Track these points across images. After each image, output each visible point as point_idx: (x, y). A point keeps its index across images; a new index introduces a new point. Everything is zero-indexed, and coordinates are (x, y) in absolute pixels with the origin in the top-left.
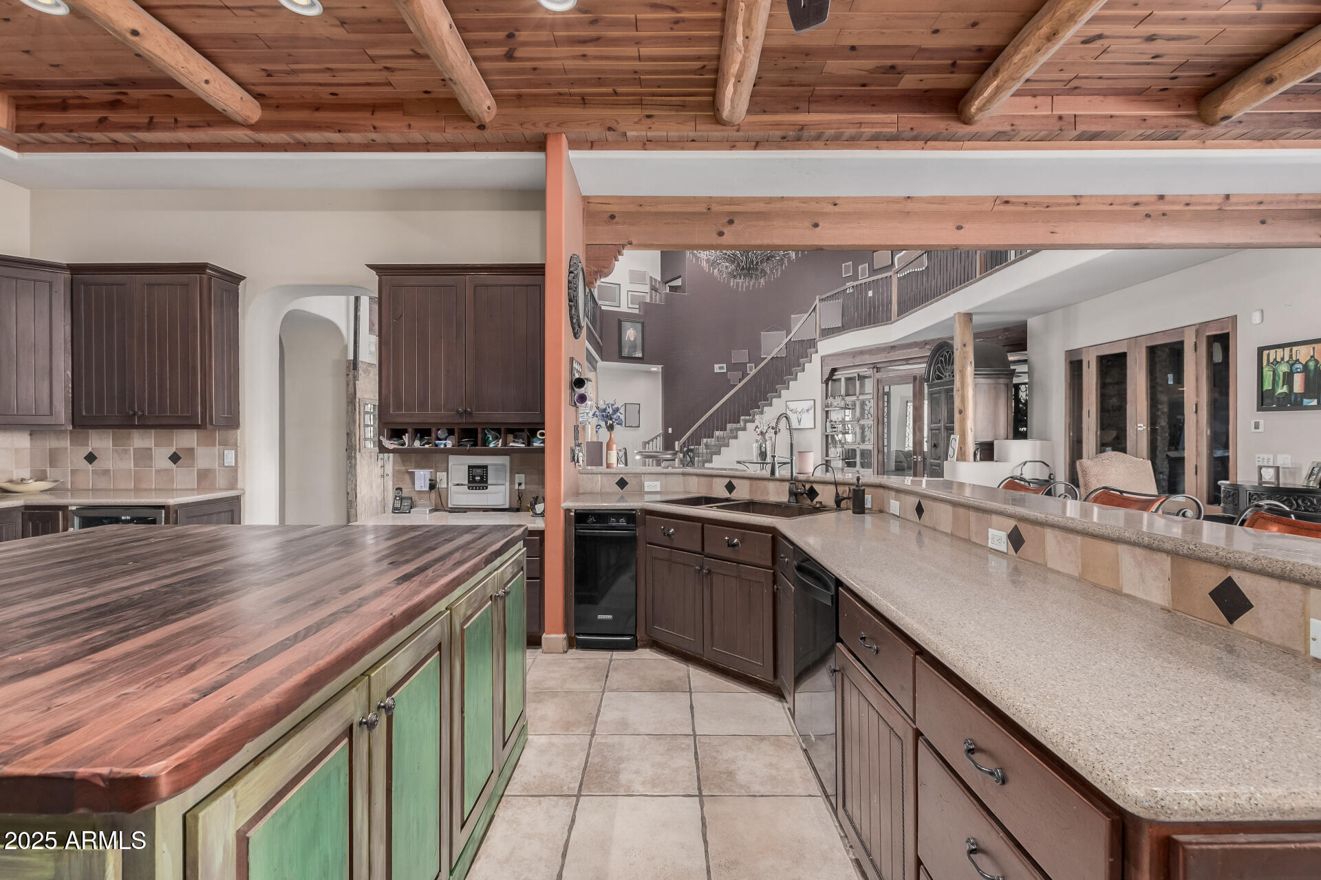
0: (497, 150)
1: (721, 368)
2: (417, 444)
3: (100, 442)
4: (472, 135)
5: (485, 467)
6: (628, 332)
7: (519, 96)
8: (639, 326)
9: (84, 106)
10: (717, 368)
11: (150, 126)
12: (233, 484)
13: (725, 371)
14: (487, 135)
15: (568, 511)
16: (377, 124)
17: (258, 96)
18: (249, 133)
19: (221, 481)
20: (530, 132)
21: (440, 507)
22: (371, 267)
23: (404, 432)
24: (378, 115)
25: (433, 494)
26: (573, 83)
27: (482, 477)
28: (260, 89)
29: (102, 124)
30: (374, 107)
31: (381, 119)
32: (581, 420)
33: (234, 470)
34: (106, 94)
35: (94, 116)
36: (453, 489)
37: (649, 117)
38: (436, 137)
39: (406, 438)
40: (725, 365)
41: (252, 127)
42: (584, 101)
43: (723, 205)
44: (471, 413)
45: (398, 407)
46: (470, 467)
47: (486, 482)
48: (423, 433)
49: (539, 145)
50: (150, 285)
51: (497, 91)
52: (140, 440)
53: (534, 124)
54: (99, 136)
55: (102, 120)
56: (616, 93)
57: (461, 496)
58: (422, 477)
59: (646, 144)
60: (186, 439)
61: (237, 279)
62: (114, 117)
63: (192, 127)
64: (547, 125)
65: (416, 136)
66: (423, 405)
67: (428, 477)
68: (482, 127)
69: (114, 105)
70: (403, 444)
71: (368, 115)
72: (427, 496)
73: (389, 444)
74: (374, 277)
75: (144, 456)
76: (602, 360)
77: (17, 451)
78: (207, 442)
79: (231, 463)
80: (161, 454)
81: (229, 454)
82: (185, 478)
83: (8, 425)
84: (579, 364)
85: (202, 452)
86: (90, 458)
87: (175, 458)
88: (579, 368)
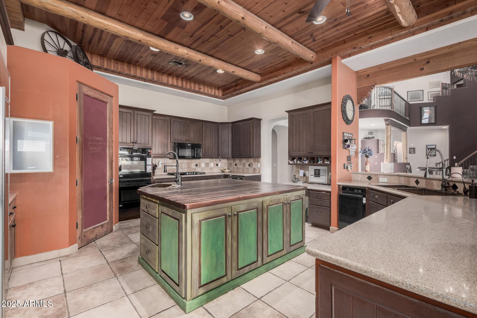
0: (318, 68)
2: (298, 162)
3: (237, 161)
4: (309, 66)
5: (319, 170)
7: (323, 49)
8: (433, 108)
9: (232, 87)
11: (242, 88)
12: (259, 173)
14: (314, 65)
15: (339, 186)
16: (285, 72)
17: (260, 74)
18: (259, 84)
19: (257, 171)
20: (326, 59)
21: (307, 182)
22: (286, 111)
23: (294, 158)
24: (285, 69)
25: (305, 178)
26: (338, 38)
27: (318, 173)
29: (235, 90)
30: (284, 68)
31: (286, 70)
32: (350, 154)
33: (260, 168)
34: (234, 84)
35: (233, 89)
36: (310, 176)
37: (370, 38)
38: (300, 70)
39: (295, 160)
41: (259, 82)
42: (345, 42)
43: (423, 56)
44: (312, 152)
45: (293, 151)
46: (315, 170)
47: (320, 175)
48: (300, 159)
49: (330, 62)
50: (244, 124)
51: (315, 50)
52: (244, 161)
53: (327, 56)
54: (234, 93)
55: (235, 89)
56: (356, 35)
57: (312, 179)
58: (301, 172)
59: (371, 48)
60: (251, 161)
61: (261, 120)
62: (236, 88)
63: (249, 86)
64: (332, 55)
65: (295, 72)
66: (299, 151)
67: (303, 172)
68: (312, 63)
69: (236, 85)
70: (294, 162)
71: (283, 70)
72: (303, 178)
73: (291, 162)
74: (287, 114)
75: (244, 164)
76: (410, 126)
77: (225, 163)
78: (255, 161)
79: (259, 166)
80: (247, 164)
81: (259, 164)
82: (251, 170)
83: (223, 158)
84: (350, 134)
85: (254, 164)
86: (236, 165)
87: (249, 165)
88: (349, 135)
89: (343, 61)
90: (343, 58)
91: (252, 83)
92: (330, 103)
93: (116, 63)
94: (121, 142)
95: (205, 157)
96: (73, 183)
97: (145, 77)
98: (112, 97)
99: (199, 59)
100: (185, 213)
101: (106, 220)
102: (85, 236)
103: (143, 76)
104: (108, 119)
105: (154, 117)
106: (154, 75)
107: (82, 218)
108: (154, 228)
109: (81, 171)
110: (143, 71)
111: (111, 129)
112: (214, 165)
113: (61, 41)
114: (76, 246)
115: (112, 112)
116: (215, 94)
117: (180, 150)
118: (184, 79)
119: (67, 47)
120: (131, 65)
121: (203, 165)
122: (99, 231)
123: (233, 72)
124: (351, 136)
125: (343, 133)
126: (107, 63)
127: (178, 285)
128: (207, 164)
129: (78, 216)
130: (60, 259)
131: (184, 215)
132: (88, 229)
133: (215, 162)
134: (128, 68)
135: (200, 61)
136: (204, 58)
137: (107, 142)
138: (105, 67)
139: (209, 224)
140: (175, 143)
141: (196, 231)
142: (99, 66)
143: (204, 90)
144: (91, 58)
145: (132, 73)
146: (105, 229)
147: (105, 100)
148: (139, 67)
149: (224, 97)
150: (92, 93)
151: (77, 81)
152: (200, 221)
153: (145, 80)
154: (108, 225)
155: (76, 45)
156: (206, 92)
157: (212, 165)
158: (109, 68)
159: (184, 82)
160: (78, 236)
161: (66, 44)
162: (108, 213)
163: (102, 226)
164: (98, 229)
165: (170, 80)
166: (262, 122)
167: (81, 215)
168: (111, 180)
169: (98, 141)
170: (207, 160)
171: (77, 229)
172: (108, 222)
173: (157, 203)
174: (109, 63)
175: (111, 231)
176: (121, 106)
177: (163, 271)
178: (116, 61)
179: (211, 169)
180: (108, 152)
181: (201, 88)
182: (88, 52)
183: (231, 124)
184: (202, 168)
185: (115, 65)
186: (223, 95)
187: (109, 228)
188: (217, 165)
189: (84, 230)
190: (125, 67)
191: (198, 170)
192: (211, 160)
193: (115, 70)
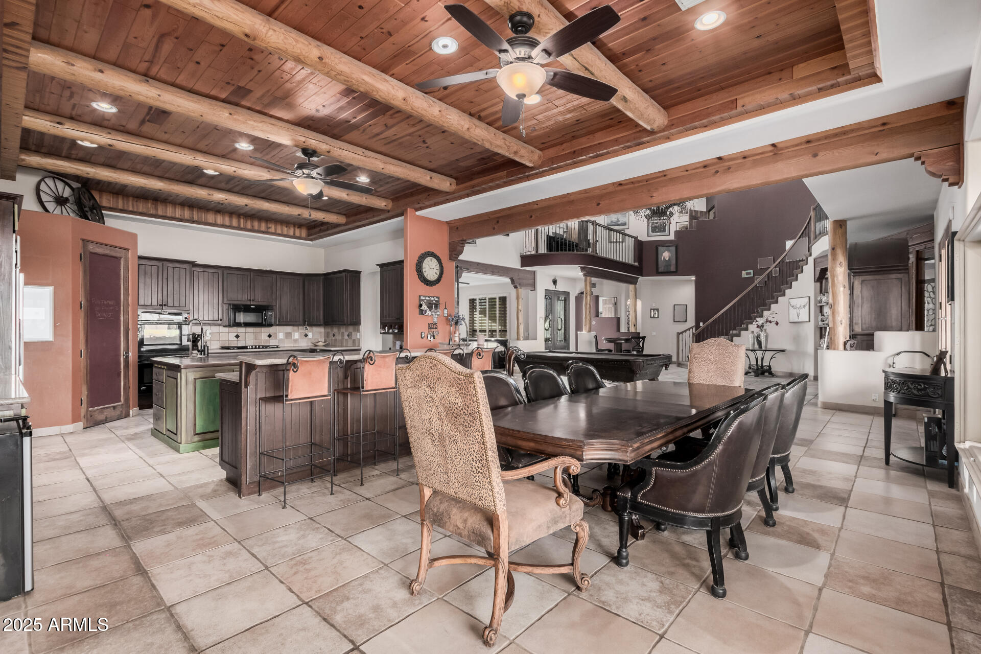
1: (747, 274)
3: (336, 330)
4: (388, 215)
6: (664, 254)
7: (396, 198)
8: (673, 249)
10: (744, 274)
12: (359, 346)
13: (752, 275)
14: (392, 213)
17: (345, 215)
19: (357, 344)
20: (399, 211)
22: (377, 265)
23: (386, 326)
24: (367, 213)
28: (344, 213)
29: (321, 231)
30: (366, 211)
33: (359, 340)
35: (318, 229)
39: (387, 328)
40: (752, 271)
45: (384, 316)
48: (391, 326)
50: (337, 278)
52: (343, 330)
53: (399, 207)
54: (321, 234)
58: (398, 344)
60: (351, 329)
61: (360, 272)
63: (335, 227)
64: (403, 206)
66: (389, 316)
68: (389, 211)
69: (322, 224)
70: (387, 331)
71: (365, 214)
73: (382, 331)
74: (378, 269)
75: (343, 335)
76: (642, 276)
77: (321, 332)
78: (354, 330)
79: (358, 337)
80: (346, 334)
81: (358, 334)
82: (350, 343)
83: (312, 324)
84: (433, 297)
85: (353, 333)
86: (334, 335)
87: (348, 336)
88: (433, 299)
89: (418, 213)
90: (417, 210)
91: (337, 225)
92: (402, 262)
93: (137, 201)
94: (143, 304)
95: (282, 323)
96: (76, 353)
97: (180, 217)
98: (128, 250)
99: (244, 204)
100: (180, 372)
101: (120, 401)
102: (91, 416)
103: (177, 216)
104: (122, 277)
105: (195, 269)
106: (193, 214)
107: (88, 394)
108: (162, 392)
109: (87, 341)
110: (177, 210)
111: (127, 290)
112: (300, 335)
113: (60, 185)
114: (80, 425)
115: (127, 268)
116: (294, 234)
117: (237, 314)
118: (242, 217)
119: (67, 193)
120: (159, 203)
121: (281, 336)
122: (109, 413)
123: (299, 215)
124: (437, 299)
125: (420, 296)
126: (123, 202)
127: (176, 434)
128: (288, 335)
129: (83, 392)
130: (62, 435)
131: (179, 374)
132: (96, 408)
133: (302, 331)
134: (153, 206)
135: (246, 205)
136: (252, 202)
137: (120, 306)
138: (120, 207)
139: (205, 383)
140: (230, 304)
141: (191, 387)
142: (112, 206)
143: (276, 229)
144: (100, 198)
145: (160, 213)
146: (118, 412)
147: (118, 255)
148: (171, 205)
149: (311, 237)
150: (99, 250)
151: (81, 239)
152: (195, 379)
153: (181, 220)
154: (122, 407)
155: (79, 185)
156: (279, 231)
157: (297, 335)
158: (126, 208)
159: (242, 221)
160: (82, 415)
161: (67, 188)
162: (122, 393)
163: (114, 408)
164: (108, 410)
165: (220, 219)
166: (362, 275)
167: (86, 391)
168: (127, 352)
169: (108, 305)
170: (289, 329)
171: (81, 405)
172: (122, 405)
173: (164, 369)
174: (125, 202)
175: (127, 415)
176: (140, 258)
177: (169, 430)
178: (136, 199)
179: (296, 341)
180: (122, 318)
181: (270, 228)
182: (96, 190)
183: (322, 277)
184: (280, 340)
185: (135, 204)
186: (309, 235)
187: (124, 412)
188: (306, 335)
189: (90, 409)
190: (150, 205)
191: (272, 342)
192: (296, 328)
193: (135, 210)
